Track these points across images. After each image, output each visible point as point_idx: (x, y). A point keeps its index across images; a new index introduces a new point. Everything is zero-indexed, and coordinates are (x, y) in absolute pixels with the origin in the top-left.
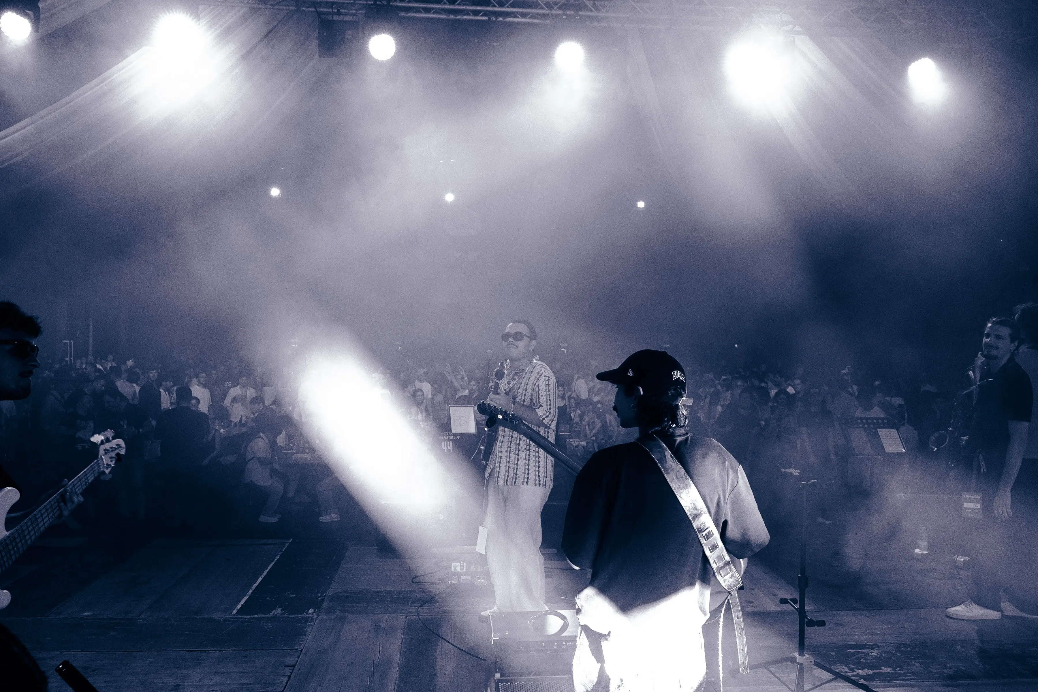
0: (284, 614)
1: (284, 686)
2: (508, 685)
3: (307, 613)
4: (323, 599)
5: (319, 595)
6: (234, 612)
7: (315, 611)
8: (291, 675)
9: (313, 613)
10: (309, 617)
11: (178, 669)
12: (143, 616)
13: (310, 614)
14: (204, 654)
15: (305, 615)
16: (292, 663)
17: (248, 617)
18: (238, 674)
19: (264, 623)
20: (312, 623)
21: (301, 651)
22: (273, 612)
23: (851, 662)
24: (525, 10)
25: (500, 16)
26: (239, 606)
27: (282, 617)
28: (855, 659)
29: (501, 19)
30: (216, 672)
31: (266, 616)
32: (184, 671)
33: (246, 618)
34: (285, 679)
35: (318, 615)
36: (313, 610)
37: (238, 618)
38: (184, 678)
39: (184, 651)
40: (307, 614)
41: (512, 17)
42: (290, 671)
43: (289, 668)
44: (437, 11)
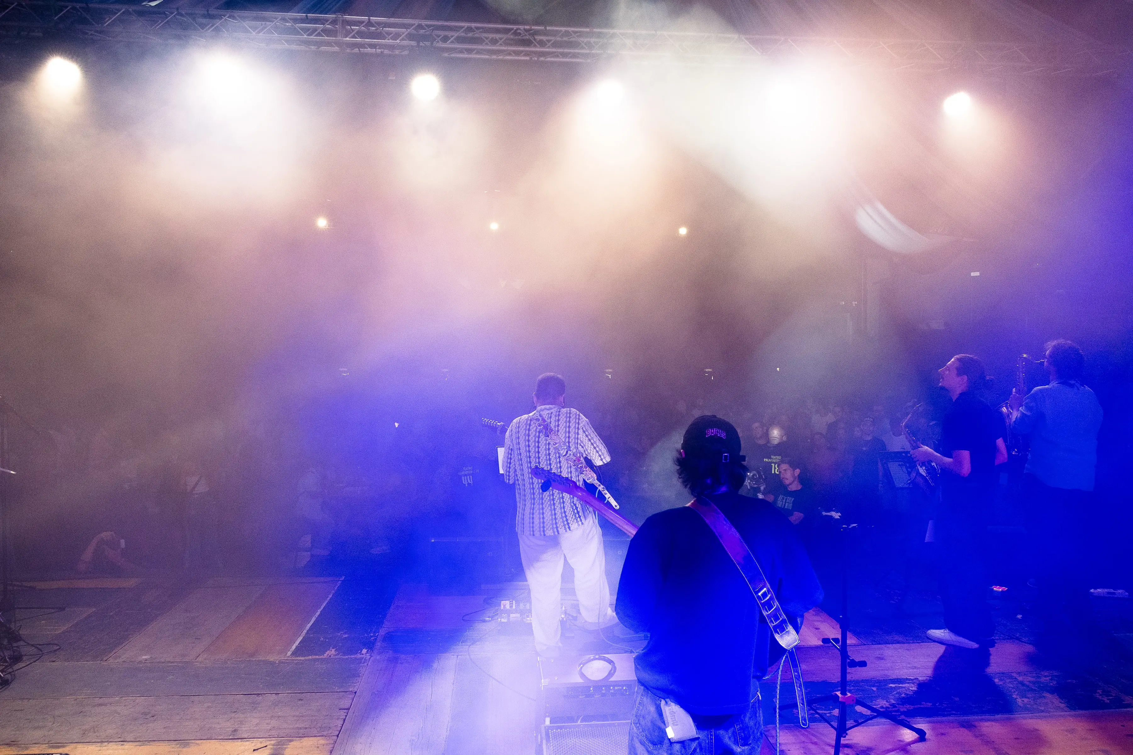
0: (338, 654)
1: (339, 730)
2: (558, 732)
3: (361, 653)
4: (376, 639)
5: (372, 635)
6: (289, 653)
7: (368, 651)
8: (346, 718)
9: (366, 653)
10: (363, 658)
11: (235, 713)
12: (200, 659)
13: (363, 654)
14: (261, 698)
15: (359, 656)
16: (346, 706)
17: (303, 658)
18: (295, 718)
19: (318, 665)
20: (366, 664)
21: (355, 693)
22: (327, 653)
23: (892, 697)
24: (566, 50)
25: (541, 56)
26: (294, 647)
27: (336, 659)
28: (896, 694)
29: (542, 59)
30: (272, 717)
31: (321, 657)
32: (242, 716)
33: (301, 660)
34: (340, 722)
35: (371, 656)
36: (366, 651)
37: (293, 660)
38: (241, 723)
39: (241, 694)
40: (360, 655)
41: (553, 57)
42: (345, 714)
43: (344, 710)
44: (479, 52)
